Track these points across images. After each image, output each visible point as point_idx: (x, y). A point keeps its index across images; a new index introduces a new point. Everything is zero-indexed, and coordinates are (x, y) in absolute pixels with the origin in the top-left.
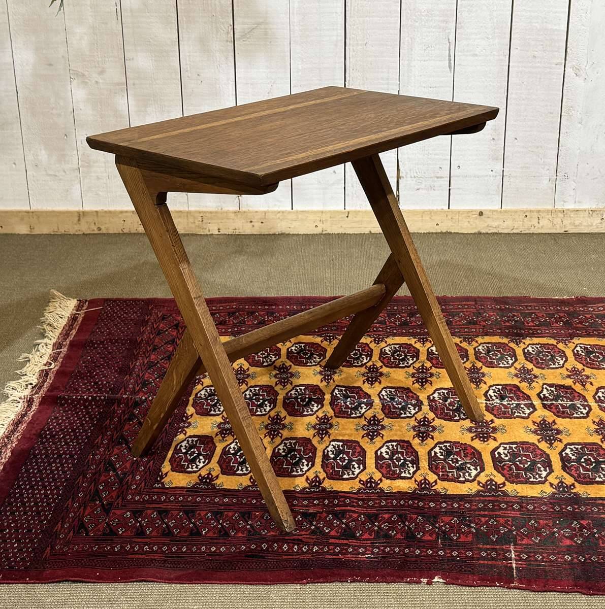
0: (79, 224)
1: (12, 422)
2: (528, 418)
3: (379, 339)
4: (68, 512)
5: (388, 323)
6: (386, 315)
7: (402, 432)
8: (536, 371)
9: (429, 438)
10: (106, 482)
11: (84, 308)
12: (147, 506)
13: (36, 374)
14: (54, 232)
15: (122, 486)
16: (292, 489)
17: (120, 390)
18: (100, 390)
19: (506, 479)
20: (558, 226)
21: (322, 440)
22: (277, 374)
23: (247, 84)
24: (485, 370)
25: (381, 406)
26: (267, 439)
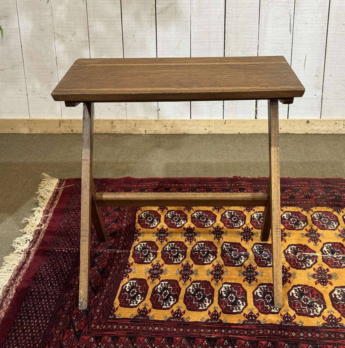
1: (16, 268)
3: (249, 208)
4: (52, 338)
7: (269, 277)
9: (287, 282)
10: (77, 314)
11: (63, 185)
12: (105, 333)
13: (32, 233)
14: (44, 132)
16: (200, 321)
18: (73, 244)
19: (342, 315)
21: (217, 283)
22: (186, 233)
23: (163, 41)
24: (319, 231)
25: (254, 257)
26: (181, 282)
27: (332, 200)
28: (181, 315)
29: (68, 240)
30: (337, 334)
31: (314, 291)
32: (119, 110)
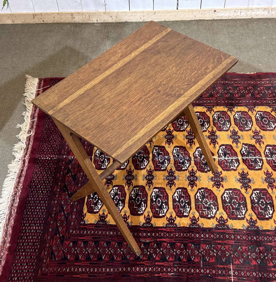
0: (34, 19)
2: (236, 170)
4: (46, 243)
7: (183, 181)
8: (240, 133)
9: (195, 186)
10: (61, 220)
11: (42, 86)
13: (25, 140)
14: (23, 22)
15: (68, 223)
16: (139, 224)
17: (62, 150)
19: (228, 216)
21: (150, 188)
24: (218, 133)
26: (126, 187)
27: (227, 99)
28: (127, 219)
29: (50, 146)
30: (224, 235)
31: (212, 193)
32: (76, 5)
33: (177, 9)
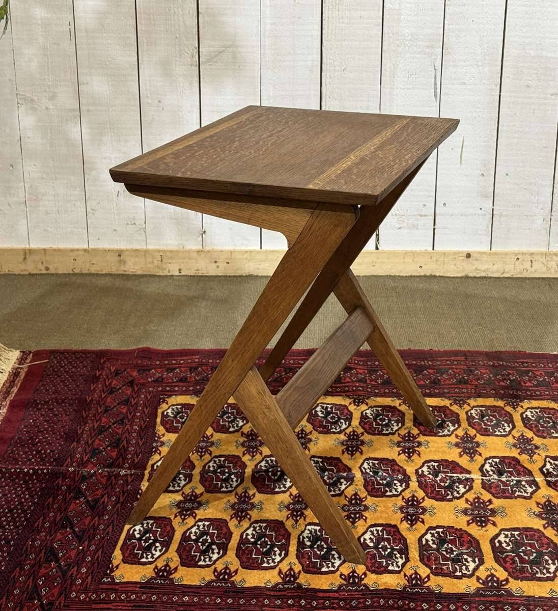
0: (26, 263)
2: (530, 498)
3: (359, 400)
5: (368, 381)
6: (366, 372)
7: (388, 514)
8: (537, 441)
9: (419, 522)
10: (47, 576)
11: (28, 361)
12: (94, 606)
15: (66, 581)
16: (263, 585)
17: (66, 460)
18: (43, 460)
19: (510, 574)
20: (553, 270)
21: (296, 523)
22: (245, 442)
23: (213, 111)
24: (480, 438)
25: (363, 481)
26: (234, 521)
27: (504, 388)
28: (230, 576)
29: (34, 452)
30: (499, 606)
31: (465, 535)
32: (132, 232)
33: (377, 248)
